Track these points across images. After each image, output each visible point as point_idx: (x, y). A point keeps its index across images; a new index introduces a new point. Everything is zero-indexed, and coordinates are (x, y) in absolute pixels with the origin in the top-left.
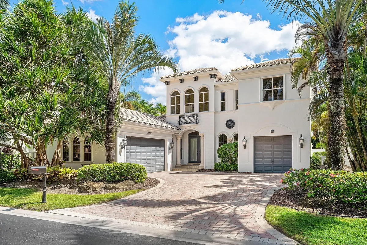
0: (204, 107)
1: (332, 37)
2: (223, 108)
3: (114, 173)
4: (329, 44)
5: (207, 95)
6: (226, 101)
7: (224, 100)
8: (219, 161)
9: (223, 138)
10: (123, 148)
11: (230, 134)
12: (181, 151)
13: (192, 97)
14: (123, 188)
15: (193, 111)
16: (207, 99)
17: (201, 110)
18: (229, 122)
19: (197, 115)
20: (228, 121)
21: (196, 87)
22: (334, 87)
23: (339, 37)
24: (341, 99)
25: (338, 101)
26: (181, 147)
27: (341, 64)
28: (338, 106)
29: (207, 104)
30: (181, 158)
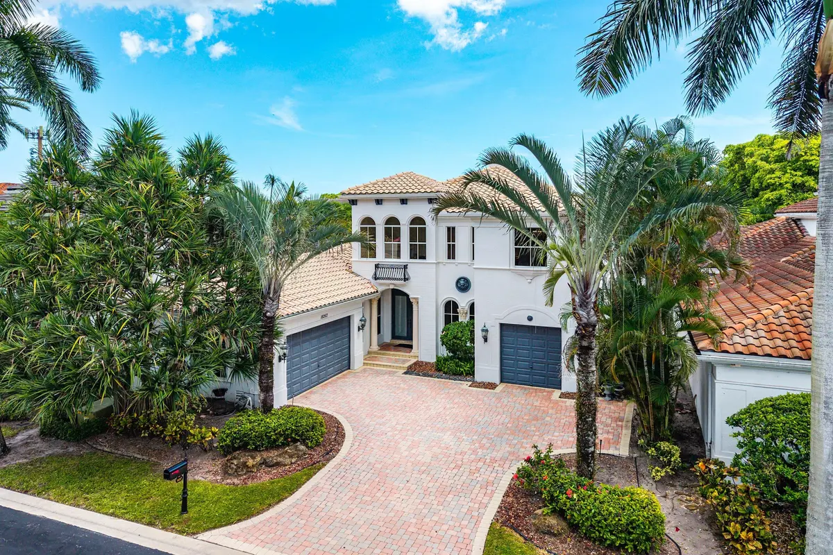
0: (419, 252)
1: (581, 289)
2: (451, 253)
3: (276, 434)
4: (577, 299)
5: (423, 231)
6: (456, 243)
7: (454, 241)
8: (444, 352)
9: (451, 307)
10: (283, 361)
11: (463, 301)
12: (379, 319)
13: (398, 231)
14: (292, 463)
15: (399, 256)
16: (423, 238)
17: (413, 256)
18: (462, 282)
19: (405, 267)
20: (460, 279)
21: (404, 215)
22: (583, 356)
23: (589, 293)
24: (591, 375)
25: (587, 378)
26: (379, 312)
27: (591, 329)
28: (587, 383)
29: (423, 248)
30: (379, 332)
